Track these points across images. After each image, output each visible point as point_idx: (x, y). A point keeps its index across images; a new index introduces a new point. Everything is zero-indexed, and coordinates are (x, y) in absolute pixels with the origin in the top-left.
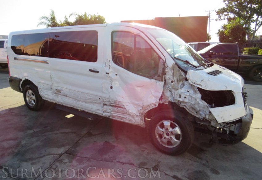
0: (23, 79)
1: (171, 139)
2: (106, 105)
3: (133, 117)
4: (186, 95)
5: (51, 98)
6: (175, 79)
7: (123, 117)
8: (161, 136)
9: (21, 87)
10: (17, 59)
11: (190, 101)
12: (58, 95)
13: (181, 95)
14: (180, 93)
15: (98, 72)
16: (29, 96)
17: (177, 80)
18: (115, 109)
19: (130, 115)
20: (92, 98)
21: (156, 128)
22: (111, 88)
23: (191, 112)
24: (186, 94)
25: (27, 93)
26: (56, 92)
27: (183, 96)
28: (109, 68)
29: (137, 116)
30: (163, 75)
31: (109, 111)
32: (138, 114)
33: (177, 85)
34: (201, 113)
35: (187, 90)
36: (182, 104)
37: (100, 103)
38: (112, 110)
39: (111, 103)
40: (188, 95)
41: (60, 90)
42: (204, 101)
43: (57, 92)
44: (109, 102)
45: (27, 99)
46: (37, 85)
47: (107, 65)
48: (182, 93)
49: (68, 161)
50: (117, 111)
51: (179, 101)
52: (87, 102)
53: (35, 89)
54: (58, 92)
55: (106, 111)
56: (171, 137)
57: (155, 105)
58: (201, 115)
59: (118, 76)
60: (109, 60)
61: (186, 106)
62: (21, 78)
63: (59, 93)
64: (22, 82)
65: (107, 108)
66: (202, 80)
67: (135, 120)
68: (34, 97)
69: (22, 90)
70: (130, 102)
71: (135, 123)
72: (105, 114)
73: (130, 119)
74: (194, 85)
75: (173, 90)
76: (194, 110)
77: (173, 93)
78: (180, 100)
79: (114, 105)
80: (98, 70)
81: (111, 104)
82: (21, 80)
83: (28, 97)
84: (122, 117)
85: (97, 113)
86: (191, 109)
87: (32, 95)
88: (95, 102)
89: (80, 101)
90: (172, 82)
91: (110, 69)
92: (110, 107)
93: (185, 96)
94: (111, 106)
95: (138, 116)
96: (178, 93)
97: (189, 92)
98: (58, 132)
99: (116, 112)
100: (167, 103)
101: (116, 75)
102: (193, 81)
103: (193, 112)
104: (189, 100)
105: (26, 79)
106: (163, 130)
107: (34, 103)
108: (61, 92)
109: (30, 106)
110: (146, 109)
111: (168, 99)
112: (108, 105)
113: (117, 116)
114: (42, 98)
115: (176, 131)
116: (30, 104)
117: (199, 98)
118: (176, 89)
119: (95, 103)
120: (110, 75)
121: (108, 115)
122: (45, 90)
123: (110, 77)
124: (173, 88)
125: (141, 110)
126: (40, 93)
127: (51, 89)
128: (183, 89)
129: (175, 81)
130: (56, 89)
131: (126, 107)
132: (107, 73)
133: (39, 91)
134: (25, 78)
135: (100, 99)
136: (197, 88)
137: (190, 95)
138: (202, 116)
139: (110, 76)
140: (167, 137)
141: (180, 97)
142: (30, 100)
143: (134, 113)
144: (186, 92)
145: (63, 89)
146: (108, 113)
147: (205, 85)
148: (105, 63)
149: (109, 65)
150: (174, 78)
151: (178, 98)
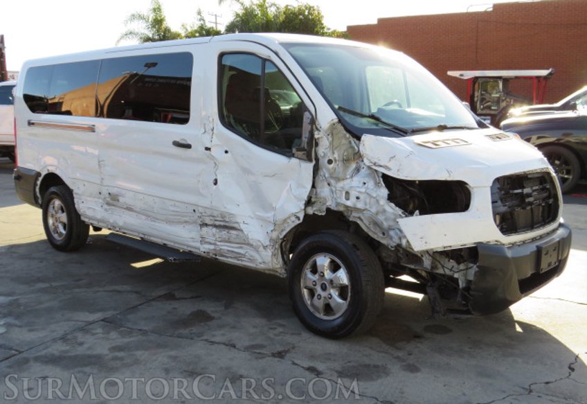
0: (43, 174)
1: (330, 298)
2: (206, 225)
3: (256, 249)
4: (360, 192)
5: (99, 216)
6: (336, 155)
7: (239, 254)
8: (312, 293)
9: (38, 194)
10: (33, 124)
11: (368, 207)
12: (113, 207)
13: (350, 192)
14: (347, 188)
15: (188, 146)
16: (54, 213)
17: (342, 159)
18: (224, 233)
19: (251, 245)
20: (178, 210)
21: (303, 275)
22: (216, 183)
23: (374, 232)
24: (359, 190)
25: (51, 206)
26: (108, 199)
27: (353, 194)
28: (210, 137)
29: (265, 247)
30: (312, 148)
31: (211, 239)
32: (267, 243)
33: (341, 169)
34: (392, 233)
35: (363, 181)
36: (354, 214)
37: (195, 222)
38: (217, 236)
39: (216, 220)
40: (363, 193)
41: (117, 195)
42: (393, 205)
43: (111, 202)
44: (212, 218)
45: (51, 221)
46: (71, 187)
47: (207, 130)
48: (351, 187)
49: (101, 331)
50: (227, 238)
51: (347, 207)
52: (169, 222)
53: (67, 195)
54: (113, 200)
55: (207, 240)
56: (330, 294)
57: (298, 218)
58: (391, 238)
59: (229, 154)
60: (211, 119)
61: (362, 218)
62: (38, 170)
63: (115, 203)
64: (40, 179)
65: (209, 232)
66: (392, 158)
67: (262, 259)
68: (64, 217)
69: (40, 201)
70: (253, 216)
71: (262, 265)
72: (203, 249)
73: (251, 256)
74: (374, 167)
75: (333, 182)
76: (378, 228)
77: (334, 189)
78: (349, 203)
79: (222, 224)
80: (189, 142)
81: (217, 223)
82: (39, 174)
83: (52, 216)
84: (236, 253)
85: (190, 246)
86: (371, 226)
87: (60, 211)
88: (187, 219)
89: (157, 219)
90: (330, 162)
91: (213, 140)
92: (214, 230)
93: (357, 194)
94: (215, 226)
95: (267, 246)
96: (342, 188)
97: (366, 185)
98: (101, 289)
99: (227, 242)
100: (324, 214)
101: (226, 152)
102: (372, 160)
103: (376, 234)
104: (366, 204)
105: (50, 172)
106: (316, 277)
107: (64, 232)
108: (118, 200)
109: (55, 239)
110: (282, 231)
111: (325, 204)
112: (209, 225)
113: (228, 251)
114: (83, 218)
115: (338, 278)
116: (56, 236)
117: (383, 197)
118: (338, 180)
119: (186, 222)
120: (213, 152)
121: (209, 249)
122: (89, 199)
123: (213, 158)
124: (332, 177)
125: (272, 231)
126: (76, 206)
127: (100, 193)
128: (355, 179)
129: (336, 161)
130: (109, 194)
131: (242, 226)
132: (208, 149)
133: (76, 201)
134: (48, 170)
135: (194, 211)
136: (380, 175)
137: (366, 192)
138: (394, 240)
139: (213, 154)
140: (323, 294)
141: (347, 199)
142: (56, 224)
143: (259, 241)
144: (361, 185)
145: (123, 192)
146: (210, 244)
147: (397, 168)
148: (205, 124)
149: (213, 130)
150: (333, 153)
151: (343, 200)
